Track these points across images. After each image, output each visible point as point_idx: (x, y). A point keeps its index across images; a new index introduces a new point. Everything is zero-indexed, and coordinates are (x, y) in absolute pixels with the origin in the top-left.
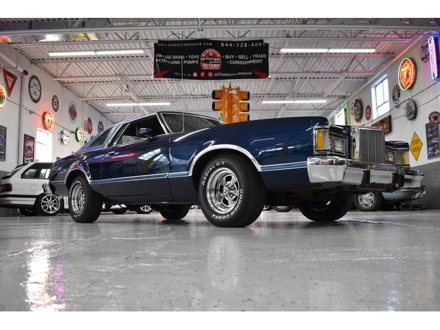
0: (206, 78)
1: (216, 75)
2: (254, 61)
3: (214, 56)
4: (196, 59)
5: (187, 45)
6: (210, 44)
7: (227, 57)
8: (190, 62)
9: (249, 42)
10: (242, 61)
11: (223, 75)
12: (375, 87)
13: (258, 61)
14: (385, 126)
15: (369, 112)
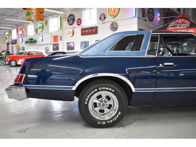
12: (84, 10)
14: (93, 30)
15: (79, 22)
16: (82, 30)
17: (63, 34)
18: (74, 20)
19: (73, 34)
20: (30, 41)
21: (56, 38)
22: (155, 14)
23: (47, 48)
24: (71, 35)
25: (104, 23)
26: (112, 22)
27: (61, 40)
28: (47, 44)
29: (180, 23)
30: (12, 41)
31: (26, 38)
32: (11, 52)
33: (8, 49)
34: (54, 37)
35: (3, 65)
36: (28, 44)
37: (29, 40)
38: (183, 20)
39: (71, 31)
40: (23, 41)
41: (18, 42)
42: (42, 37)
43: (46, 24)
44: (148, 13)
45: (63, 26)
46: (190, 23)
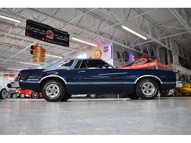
0: (48, 41)
1: (51, 41)
2: (64, 40)
3: (51, 33)
4: (44, 33)
5: (41, 25)
6: (50, 28)
7: (56, 35)
8: (42, 33)
9: (64, 32)
10: (60, 38)
11: (54, 42)
12: (78, 56)
13: (66, 40)
22: (130, 56)
29: (141, 61)
35: (15, 98)
38: (143, 59)
44: (123, 55)
46: (147, 60)
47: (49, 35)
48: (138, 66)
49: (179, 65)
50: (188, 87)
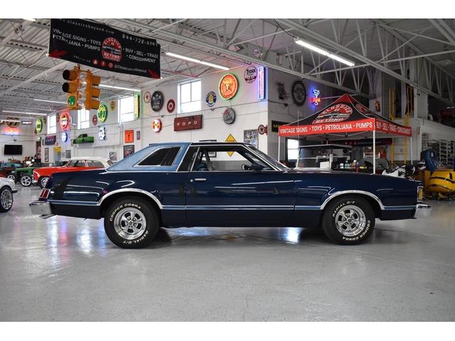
0: (106, 68)
1: (116, 67)
2: (148, 60)
3: (115, 47)
4: (98, 46)
5: (89, 27)
6: (113, 33)
7: (127, 50)
8: (91, 47)
9: (146, 40)
10: (138, 57)
11: (121, 68)
12: (181, 85)
13: (152, 61)
14: (195, 122)
15: (172, 106)
16: (177, 120)
17: (142, 128)
18: (162, 101)
19: (160, 129)
20: (81, 139)
21: (129, 134)
22: (309, 91)
23: (113, 153)
24: (156, 129)
25: (213, 110)
26: (226, 109)
27: (138, 139)
28: (113, 147)
29: (336, 112)
30: (46, 138)
31: (75, 133)
32: (43, 161)
33: (38, 154)
34: (126, 132)
35: (26, 185)
36: (77, 145)
37: (80, 137)
39: (156, 122)
40: (69, 139)
41: (57, 140)
42: (103, 131)
43: (113, 108)
44: (293, 91)
45: (142, 113)
46: (351, 111)
47: (108, 51)
48: (328, 127)
49: (429, 118)
50: (444, 179)
